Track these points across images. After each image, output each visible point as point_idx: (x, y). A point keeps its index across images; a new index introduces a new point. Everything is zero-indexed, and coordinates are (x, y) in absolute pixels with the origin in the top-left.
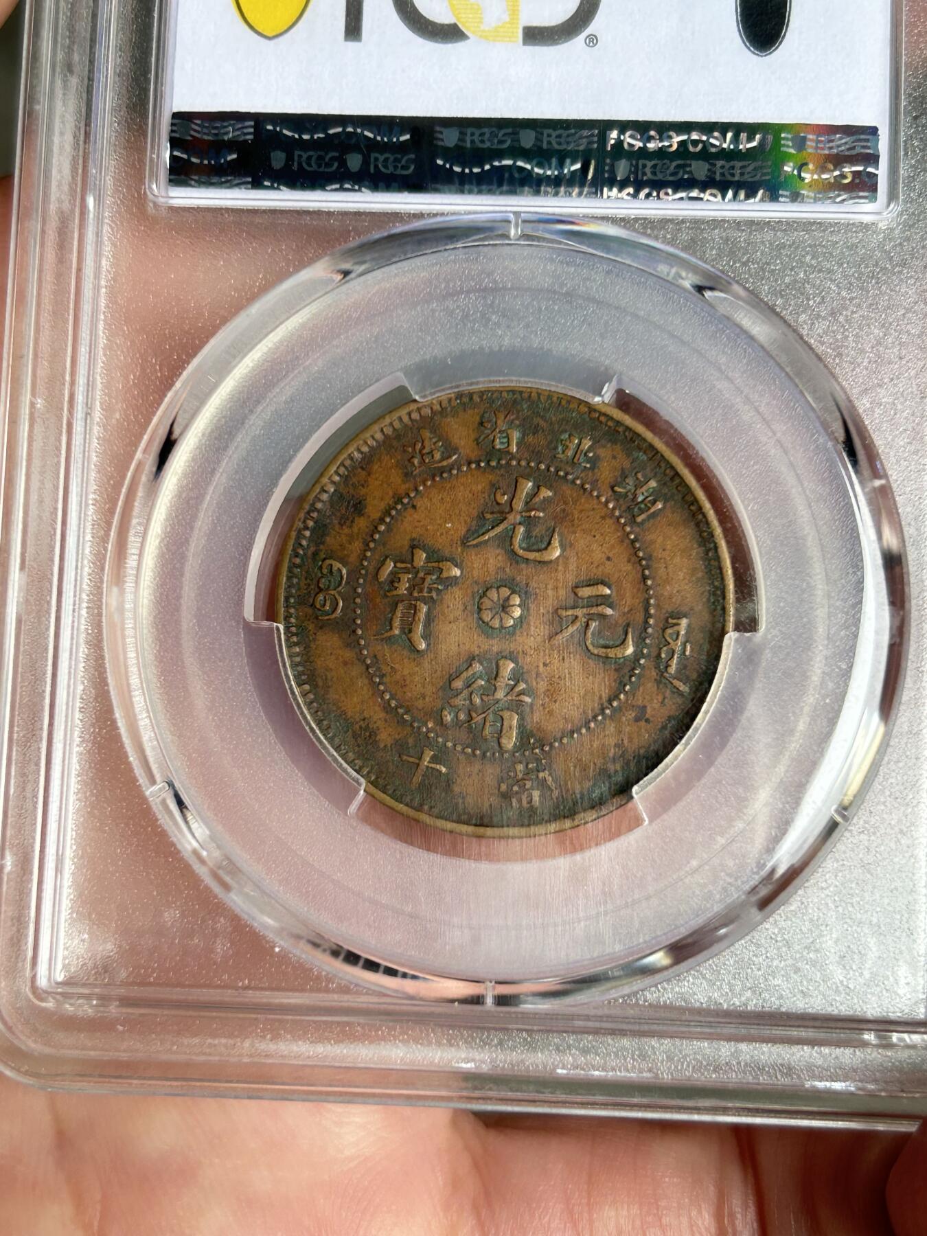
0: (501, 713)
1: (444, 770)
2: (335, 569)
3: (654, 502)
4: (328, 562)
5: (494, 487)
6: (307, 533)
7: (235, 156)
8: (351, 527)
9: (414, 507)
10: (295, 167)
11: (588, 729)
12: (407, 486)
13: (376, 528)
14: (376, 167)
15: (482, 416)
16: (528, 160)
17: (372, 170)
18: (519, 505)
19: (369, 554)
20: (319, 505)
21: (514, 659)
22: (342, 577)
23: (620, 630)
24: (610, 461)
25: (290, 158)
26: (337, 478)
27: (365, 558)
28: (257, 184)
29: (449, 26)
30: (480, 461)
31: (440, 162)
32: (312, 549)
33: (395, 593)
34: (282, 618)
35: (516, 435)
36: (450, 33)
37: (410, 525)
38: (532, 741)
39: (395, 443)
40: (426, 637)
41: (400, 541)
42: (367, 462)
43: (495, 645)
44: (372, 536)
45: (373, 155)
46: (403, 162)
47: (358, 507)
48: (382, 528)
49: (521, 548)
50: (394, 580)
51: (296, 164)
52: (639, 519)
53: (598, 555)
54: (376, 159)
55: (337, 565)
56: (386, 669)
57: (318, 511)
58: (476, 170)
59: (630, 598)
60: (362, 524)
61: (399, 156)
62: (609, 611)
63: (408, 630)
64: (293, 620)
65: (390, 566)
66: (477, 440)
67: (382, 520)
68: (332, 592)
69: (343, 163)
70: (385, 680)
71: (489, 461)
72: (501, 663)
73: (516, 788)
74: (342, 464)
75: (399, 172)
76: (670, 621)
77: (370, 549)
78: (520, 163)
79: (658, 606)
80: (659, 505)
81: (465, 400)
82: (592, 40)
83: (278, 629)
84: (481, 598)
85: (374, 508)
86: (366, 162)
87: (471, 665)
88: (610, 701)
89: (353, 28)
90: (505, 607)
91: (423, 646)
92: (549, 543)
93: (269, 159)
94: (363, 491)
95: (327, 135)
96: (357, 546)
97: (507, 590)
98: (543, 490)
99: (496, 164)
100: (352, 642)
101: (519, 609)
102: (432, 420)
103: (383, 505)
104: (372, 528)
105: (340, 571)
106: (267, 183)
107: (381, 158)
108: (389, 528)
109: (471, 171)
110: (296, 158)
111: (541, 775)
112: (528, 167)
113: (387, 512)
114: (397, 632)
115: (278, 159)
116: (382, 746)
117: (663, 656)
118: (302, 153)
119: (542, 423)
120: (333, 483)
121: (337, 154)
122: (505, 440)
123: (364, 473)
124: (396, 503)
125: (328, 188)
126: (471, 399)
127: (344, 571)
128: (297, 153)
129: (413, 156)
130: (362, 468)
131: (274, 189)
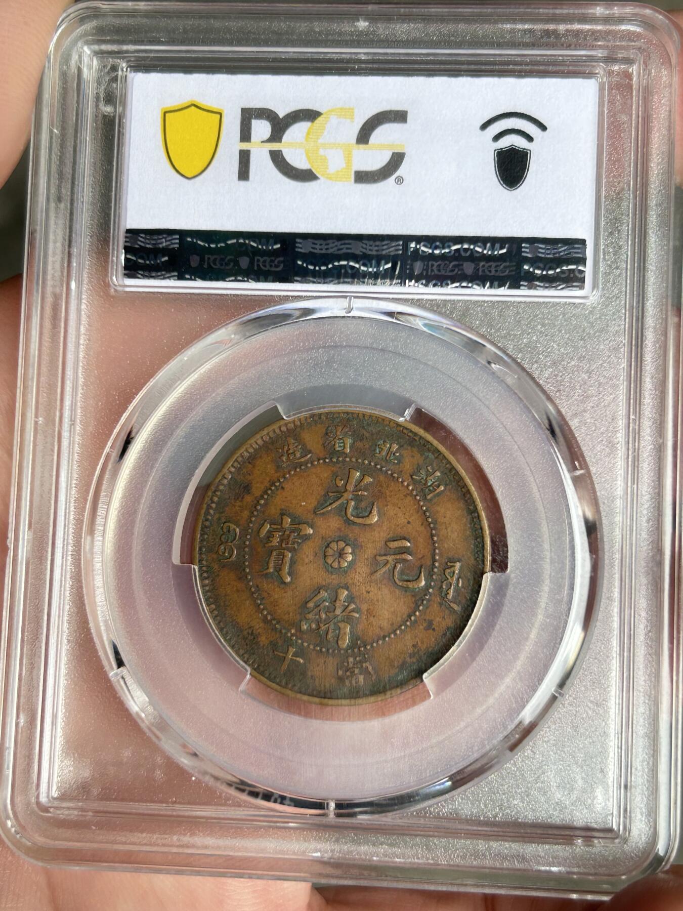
0: (340, 624)
1: (302, 661)
2: (231, 529)
3: (438, 486)
4: (227, 524)
5: (335, 475)
6: (214, 505)
7: (166, 258)
8: (241, 501)
9: (283, 488)
10: (205, 266)
11: (395, 634)
12: (278, 474)
13: (258, 502)
14: (258, 265)
15: (327, 429)
16: (357, 262)
17: (256, 268)
18: (351, 488)
19: (253, 519)
20: (221, 487)
21: (347, 589)
22: (236, 534)
23: (416, 571)
24: (410, 460)
25: (202, 260)
26: (233, 470)
27: (251, 522)
28: (181, 277)
29: (306, 171)
30: (326, 458)
31: (299, 263)
32: (217, 516)
33: (270, 544)
34: (197, 561)
35: (349, 441)
36: (307, 176)
37: (279, 501)
38: (359, 642)
39: (270, 446)
40: (290, 574)
41: (273, 511)
42: (252, 459)
43: (334, 579)
44: (255, 507)
45: (256, 258)
46: (276, 262)
47: (247, 488)
48: (262, 502)
49: (352, 516)
50: (270, 535)
51: (206, 263)
52: (429, 497)
53: (402, 520)
54: (258, 261)
55: (233, 526)
56: (265, 595)
57: (221, 491)
58: (323, 268)
59: (423, 549)
60: (248, 499)
61: (273, 258)
62: (410, 557)
63: (278, 569)
64: (204, 562)
65: (268, 527)
66: (323, 444)
67: (262, 497)
68: (230, 544)
69: (237, 263)
70: (264, 602)
71: (331, 459)
72: (339, 591)
73: (348, 673)
74: (236, 460)
75: (273, 269)
76: (449, 564)
77: (254, 516)
78: (352, 264)
79: (441, 555)
80: (442, 488)
81: (316, 419)
82: (400, 180)
83: (194, 569)
84: (326, 548)
85: (257, 490)
86: (252, 262)
87: (319, 592)
88: (409, 616)
89: (244, 174)
90: (341, 554)
91: (289, 579)
92: (370, 512)
93: (189, 260)
94: (250, 478)
95: (227, 244)
96: (246, 514)
97: (342, 543)
98: (366, 477)
99: (336, 264)
100: (242, 577)
101: (351, 556)
102: (294, 431)
103: (263, 487)
104: (255, 502)
105: (235, 530)
106: (188, 276)
107: (261, 260)
108: (266, 504)
109: (320, 269)
110: (206, 259)
111: (364, 665)
112: (357, 266)
113: (265, 492)
114: (271, 570)
115: (195, 261)
116: (262, 645)
117: (444, 587)
118: (210, 256)
119: (367, 435)
120: (231, 472)
121: (232, 257)
122: (342, 445)
123: (250, 466)
124: (271, 486)
125: (227, 280)
126: (320, 418)
127: (238, 530)
128: (206, 257)
129: (281, 259)
130: (249, 463)
131: (192, 280)
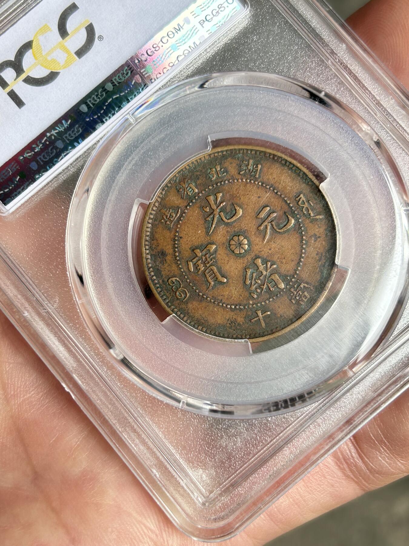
0: (271, 278)
1: (269, 313)
2: (174, 281)
3: (257, 167)
4: (170, 281)
5: (202, 208)
6: (154, 277)
7: (19, 177)
8: (166, 263)
9: (181, 238)
10: (42, 163)
11: (303, 258)
12: (173, 233)
13: (175, 255)
14: (68, 140)
15: (177, 189)
16: (116, 94)
17: (68, 142)
18: (214, 207)
19: (180, 266)
20: (150, 265)
21: (259, 257)
22: (178, 281)
23: (284, 217)
24: (232, 167)
25: (37, 162)
26: (148, 251)
27: (181, 268)
28: (34, 180)
29: (50, 74)
30: (189, 203)
31: (88, 120)
32: (161, 281)
33: (200, 271)
34: (171, 312)
35: (193, 185)
36: (52, 76)
37: (185, 244)
38: (289, 278)
39: (157, 223)
40: (223, 276)
41: (187, 254)
42: (153, 237)
43: (249, 258)
44: (176, 259)
45: (64, 137)
46: (76, 130)
47: (163, 254)
48: (177, 254)
49: (228, 219)
50: (196, 266)
51: (41, 162)
52: (257, 176)
53: (254, 198)
54: (66, 137)
55: (174, 279)
56: (220, 298)
57: (151, 267)
58: (102, 112)
59: (277, 203)
60: (169, 258)
61: (73, 129)
62: (275, 215)
63: (216, 279)
64: (175, 310)
65: (191, 264)
66: (181, 198)
67: (175, 251)
68: (180, 289)
69: (56, 148)
70: (223, 301)
71: (192, 201)
72: (255, 262)
73: (298, 298)
74: (145, 245)
75: (77, 135)
76: (297, 199)
77: (180, 264)
78: (114, 97)
79: (290, 199)
80: (260, 166)
81: (167, 189)
82: (101, 38)
83: (174, 316)
84: (230, 247)
85: (169, 250)
86: (64, 141)
87: (246, 271)
88: (302, 242)
89: (19, 103)
90: (240, 244)
91: (225, 280)
92: (236, 210)
93: (30, 168)
94: (160, 247)
95: (43, 143)
96: (174, 267)
97: (236, 237)
98: (218, 195)
99: (107, 104)
100: (202, 299)
101: (245, 240)
102: (163, 204)
103: (170, 246)
104: (174, 256)
105: (176, 280)
106: (37, 177)
107: (67, 135)
108: (180, 252)
109: (101, 114)
110: (39, 160)
111: (302, 286)
112: (118, 96)
113: (174, 247)
114: (213, 283)
115: (34, 166)
116: (242, 323)
117: (305, 212)
118: (40, 157)
119: (198, 173)
120: (148, 254)
121: (52, 147)
122: (191, 189)
123: (155, 241)
124: (175, 242)
125: (59, 160)
126: (168, 187)
127: (178, 279)
128: (38, 158)
129: (77, 126)
130: (153, 240)
131: (41, 176)
